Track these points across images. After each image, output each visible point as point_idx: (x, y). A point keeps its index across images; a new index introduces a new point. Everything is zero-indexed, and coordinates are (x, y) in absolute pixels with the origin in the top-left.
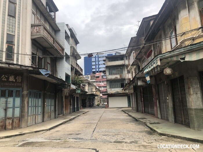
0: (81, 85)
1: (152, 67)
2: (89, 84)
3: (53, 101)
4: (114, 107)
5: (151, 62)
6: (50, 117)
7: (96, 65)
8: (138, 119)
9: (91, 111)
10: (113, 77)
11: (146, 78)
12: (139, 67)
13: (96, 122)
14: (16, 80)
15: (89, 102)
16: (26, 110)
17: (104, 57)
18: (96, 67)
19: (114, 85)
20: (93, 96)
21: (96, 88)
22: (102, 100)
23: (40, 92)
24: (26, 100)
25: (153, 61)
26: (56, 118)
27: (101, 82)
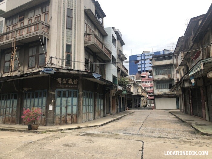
0: (127, 86)
1: (196, 71)
2: (135, 84)
3: (102, 101)
4: (161, 108)
5: (195, 66)
6: (99, 115)
7: (142, 64)
8: (184, 121)
9: (137, 112)
10: (160, 77)
11: (191, 80)
12: (187, 68)
13: (142, 121)
14: (73, 83)
15: (135, 103)
16: (82, 108)
17: (150, 55)
18: (142, 66)
19: (161, 86)
20: (139, 97)
21: (142, 89)
22: (148, 101)
23: (92, 93)
24: (81, 99)
25: (197, 65)
27: (148, 82)
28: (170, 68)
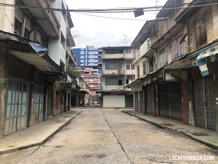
6: (37, 119)
7: (85, 59)
10: (110, 72)
17: (94, 51)
18: (85, 61)
20: (83, 94)
21: (87, 85)
22: (91, 98)
23: (25, 83)
24: (2, 93)
26: (44, 120)
27: (91, 78)
28: (121, 63)
